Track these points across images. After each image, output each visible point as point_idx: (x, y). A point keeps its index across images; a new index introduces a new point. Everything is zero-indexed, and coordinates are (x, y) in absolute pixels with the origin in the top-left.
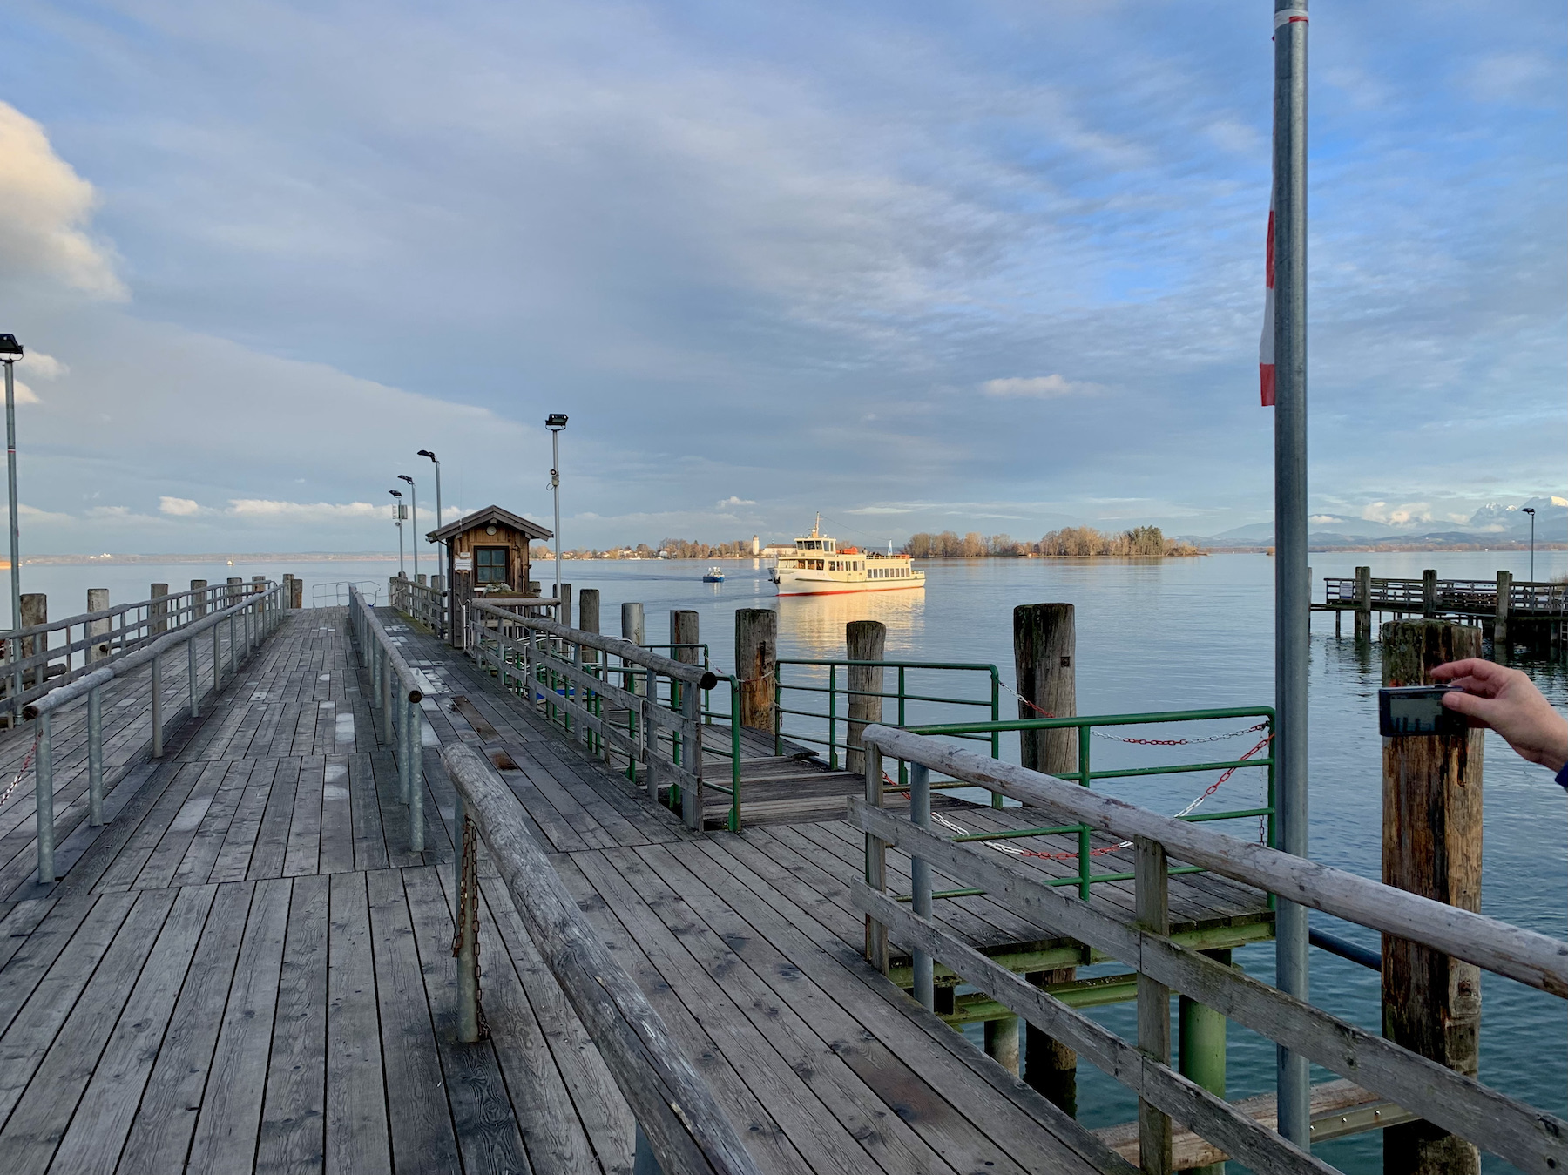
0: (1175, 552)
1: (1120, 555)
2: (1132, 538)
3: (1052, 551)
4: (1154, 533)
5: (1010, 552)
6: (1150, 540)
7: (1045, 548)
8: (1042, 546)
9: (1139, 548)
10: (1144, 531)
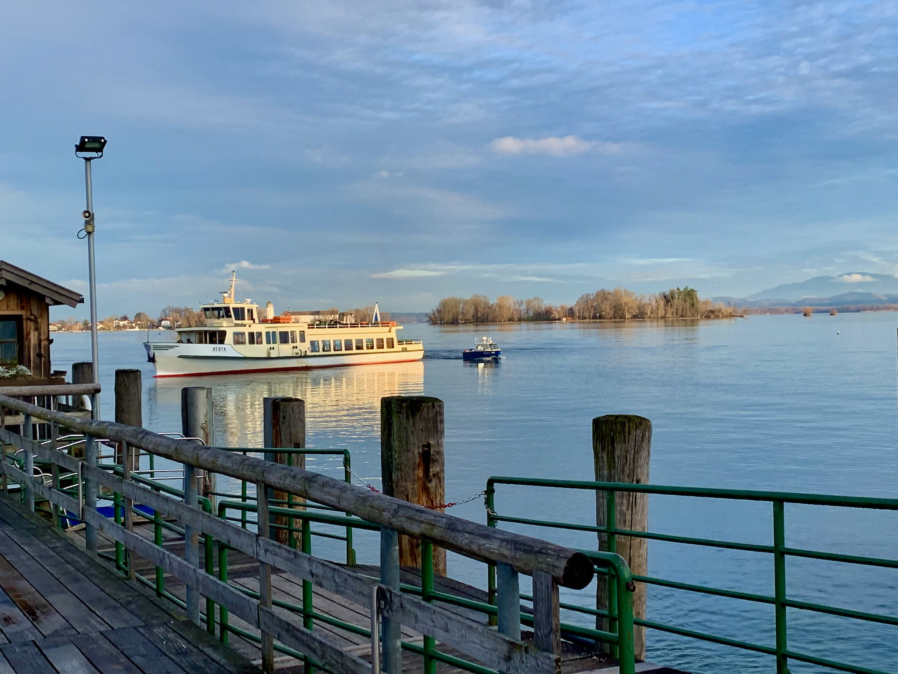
0: (712, 314)
1: (657, 319)
2: (668, 299)
3: (587, 314)
4: (690, 294)
5: (545, 317)
6: (685, 301)
7: (579, 312)
8: (576, 310)
9: (674, 310)
10: (679, 292)
